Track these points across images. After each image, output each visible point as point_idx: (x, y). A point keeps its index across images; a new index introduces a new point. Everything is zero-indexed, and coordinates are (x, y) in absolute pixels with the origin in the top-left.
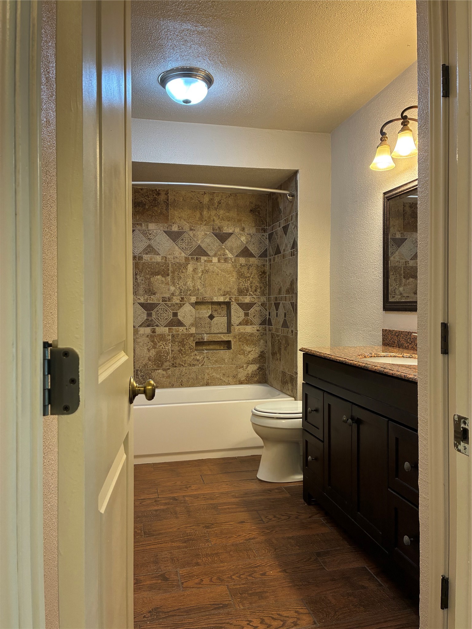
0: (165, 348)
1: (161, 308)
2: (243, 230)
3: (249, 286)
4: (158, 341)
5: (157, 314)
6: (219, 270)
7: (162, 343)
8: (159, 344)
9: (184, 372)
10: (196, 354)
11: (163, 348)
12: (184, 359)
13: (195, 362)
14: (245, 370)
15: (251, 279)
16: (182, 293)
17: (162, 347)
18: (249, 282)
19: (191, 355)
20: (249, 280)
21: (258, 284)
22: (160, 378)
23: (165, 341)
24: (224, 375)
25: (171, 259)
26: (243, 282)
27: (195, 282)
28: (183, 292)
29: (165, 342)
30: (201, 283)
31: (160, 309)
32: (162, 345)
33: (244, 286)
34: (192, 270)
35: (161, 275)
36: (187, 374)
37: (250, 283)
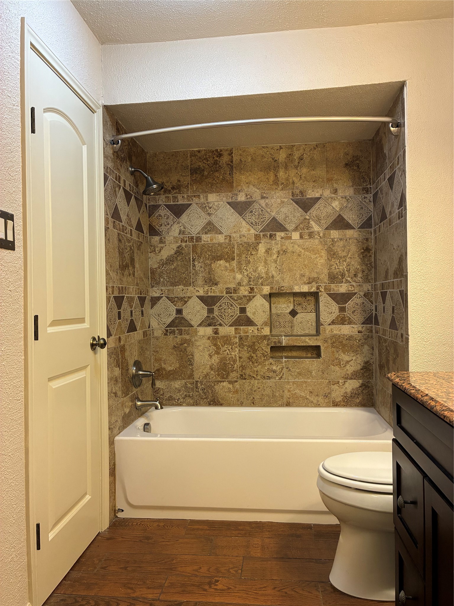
0: (230, 354)
1: (225, 302)
2: (335, 192)
3: (346, 269)
4: (221, 344)
5: (220, 310)
6: (301, 250)
7: (227, 348)
8: (223, 349)
9: (256, 386)
10: (271, 364)
11: (228, 354)
12: (255, 369)
13: (270, 374)
14: (341, 387)
15: (348, 260)
16: (252, 282)
17: (227, 352)
18: (345, 264)
19: (264, 363)
20: (345, 261)
21: (358, 267)
22: (226, 392)
23: (231, 345)
24: (311, 392)
25: (236, 238)
26: (336, 264)
27: (268, 267)
28: (253, 280)
29: (231, 347)
30: (276, 268)
31: (223, 303)
32: (228, 350)
33: (337, 270)
34: (264, 251)
35: (225, 260)
36: (260, 390)
37: (347, 264)
